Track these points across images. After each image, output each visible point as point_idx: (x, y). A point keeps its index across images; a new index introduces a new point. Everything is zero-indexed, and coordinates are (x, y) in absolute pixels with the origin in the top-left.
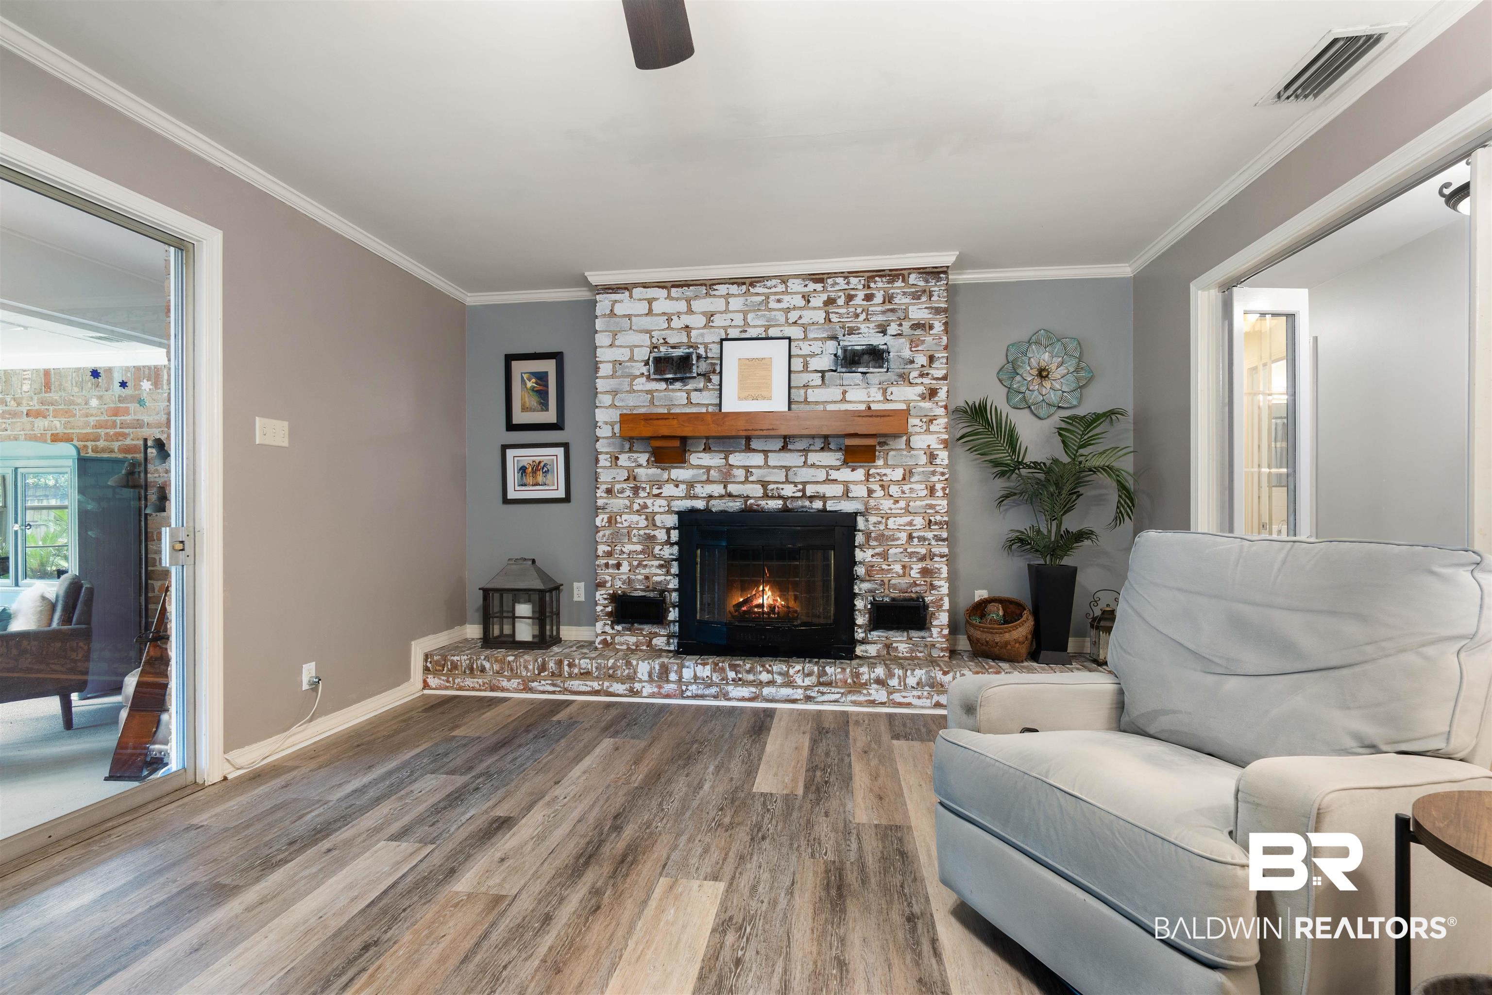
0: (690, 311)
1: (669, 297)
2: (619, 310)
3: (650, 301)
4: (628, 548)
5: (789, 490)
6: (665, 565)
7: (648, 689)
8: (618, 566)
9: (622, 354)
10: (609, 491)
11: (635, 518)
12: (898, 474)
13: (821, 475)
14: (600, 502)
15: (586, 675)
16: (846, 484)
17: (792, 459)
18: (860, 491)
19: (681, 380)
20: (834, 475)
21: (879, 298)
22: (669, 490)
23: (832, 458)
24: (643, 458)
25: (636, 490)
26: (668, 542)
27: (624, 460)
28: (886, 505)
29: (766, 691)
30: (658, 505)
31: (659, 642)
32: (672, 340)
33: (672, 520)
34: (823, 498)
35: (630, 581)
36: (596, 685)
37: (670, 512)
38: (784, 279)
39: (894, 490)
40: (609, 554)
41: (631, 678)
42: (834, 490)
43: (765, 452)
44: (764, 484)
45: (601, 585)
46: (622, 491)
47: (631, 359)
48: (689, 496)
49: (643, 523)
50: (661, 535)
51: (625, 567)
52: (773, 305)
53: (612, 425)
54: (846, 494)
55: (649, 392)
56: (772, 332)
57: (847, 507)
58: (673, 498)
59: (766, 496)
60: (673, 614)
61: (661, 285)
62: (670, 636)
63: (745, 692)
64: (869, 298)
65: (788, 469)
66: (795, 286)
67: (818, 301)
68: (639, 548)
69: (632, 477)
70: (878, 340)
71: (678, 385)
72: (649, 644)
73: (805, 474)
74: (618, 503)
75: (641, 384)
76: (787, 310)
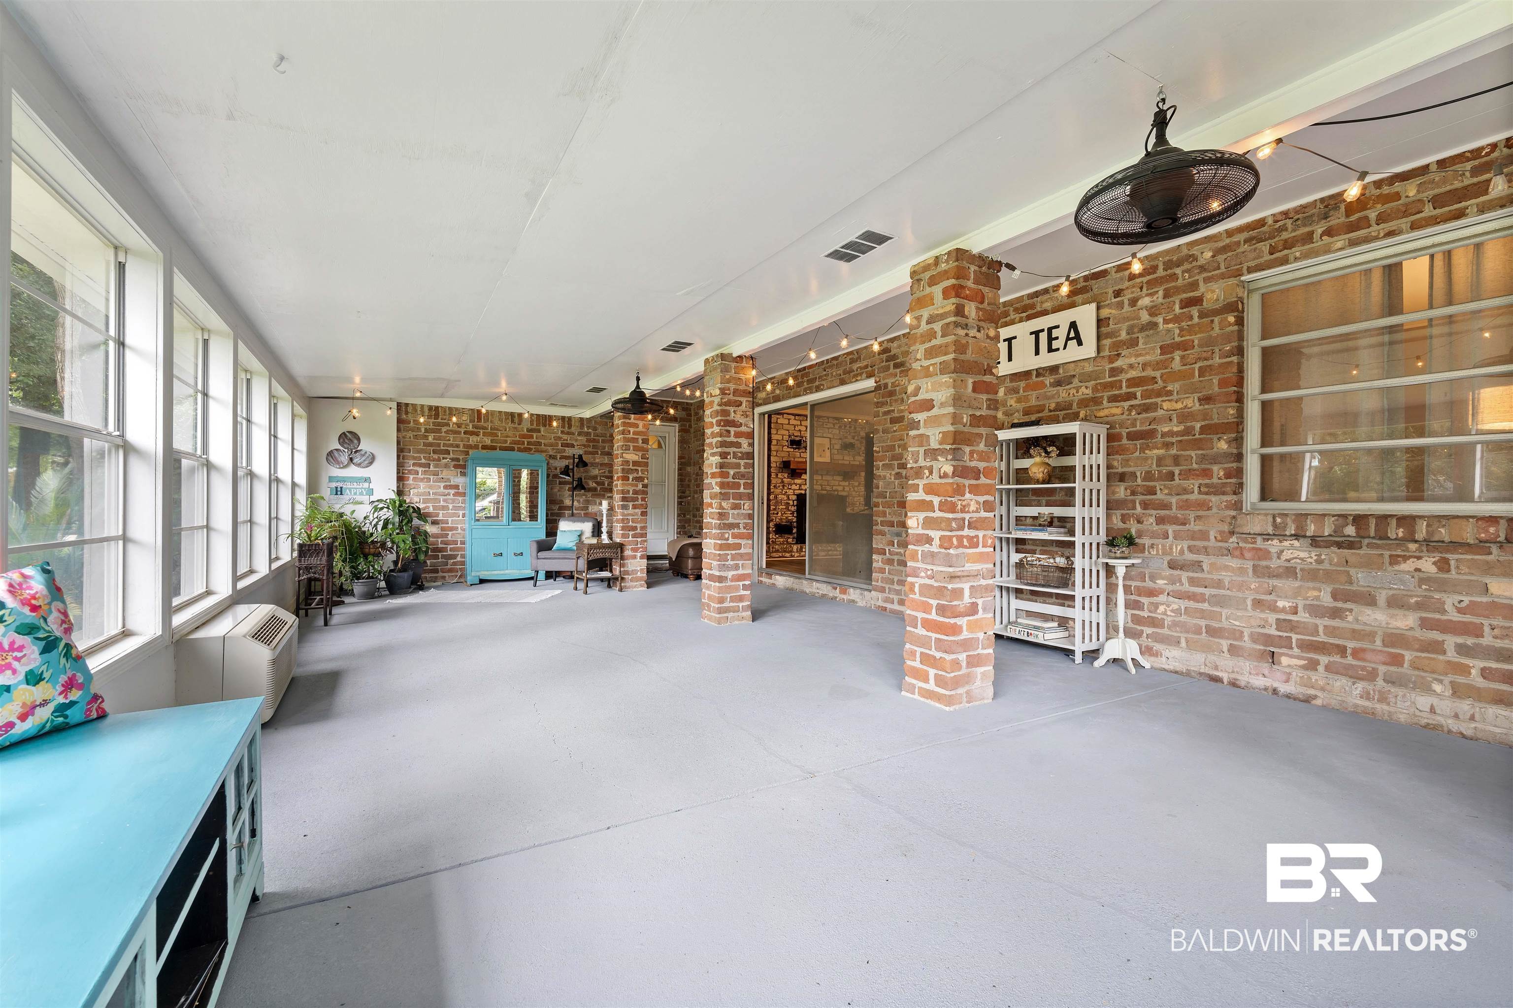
0: (801, 425)
1: (795, 419)
2: (779, 421)
3: (789, 420)
4: (781, 507)
5: (828, 488)
6: (793, 513)
7: (797, 555)
8: (777, 513)
9: (780, 437)
10: (774, 486)
11: (783, 496)
12: (857, 484)
13: (837, 483)
14: (772, 490)
15: (777, 551)
16: (844, 486)
17: (829, 478)
18: (847, 489)
19: (799, 448)
20: (841, 483)
21: (853, 428)
22: (794, 487)
23: (839, 478)
24: (786, 475)
25: (783, 486)
26: (793, 505)
27: (780, 475)
28: (854, 493)
29: (830, 553)
30: (790, 492)
31: (790, 540)
32: (795, 434)
33: (794, 497)
34: (837, 491)
35: (781, 519)
36: (780, 554)
37: (794, 494)
38: (828, 418)
39: (856, 489)
40: (774, 509)
41: (791, 551)
42: (840, 488)
43: (822, 475)
44: (821, 485)
45: (772, 520)
46: (779, 487)
47: (783, 439)
48: (799, 489)
49: (786, 498)
50: (791, 502)
51: (780, 514)
52: (825, 426)
53: (776, 462)
54: (844, 490)
55: (788, 452)
56: (825, 435)
57: (844, 494)
58: (794, 490)
59: (822, 490)
60: (795, 531)
61: (793, 415)
62: (793, 538)
63: (823, 553)
64: (850, 427)
65: (828, 481)
66: (831, 420)
67: (837, 427)
68: (784, 507)
69: (783, 482)
70: (852, 441)
71: (797, 450)
72: (787, 541)
73: (833, 483)
74: (778, 491)
75: (785, 449)
76: (829, 428)
